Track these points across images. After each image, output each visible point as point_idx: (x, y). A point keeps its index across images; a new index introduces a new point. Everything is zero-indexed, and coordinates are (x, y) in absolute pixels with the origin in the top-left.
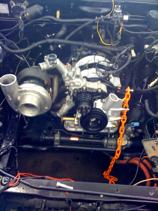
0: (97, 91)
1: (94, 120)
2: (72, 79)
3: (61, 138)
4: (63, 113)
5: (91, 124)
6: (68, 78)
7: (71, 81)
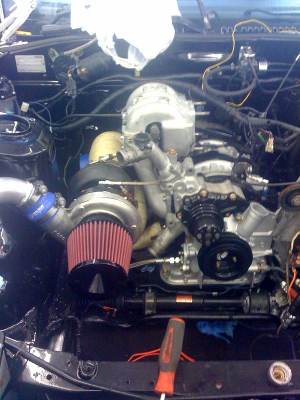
0: (229, 198)
1: (224, 255)
2: (181, 178)
3: (158, 301)
4: (161, 247)
5: (218, 264)
6: (172, 176)
7: (179, 181)
